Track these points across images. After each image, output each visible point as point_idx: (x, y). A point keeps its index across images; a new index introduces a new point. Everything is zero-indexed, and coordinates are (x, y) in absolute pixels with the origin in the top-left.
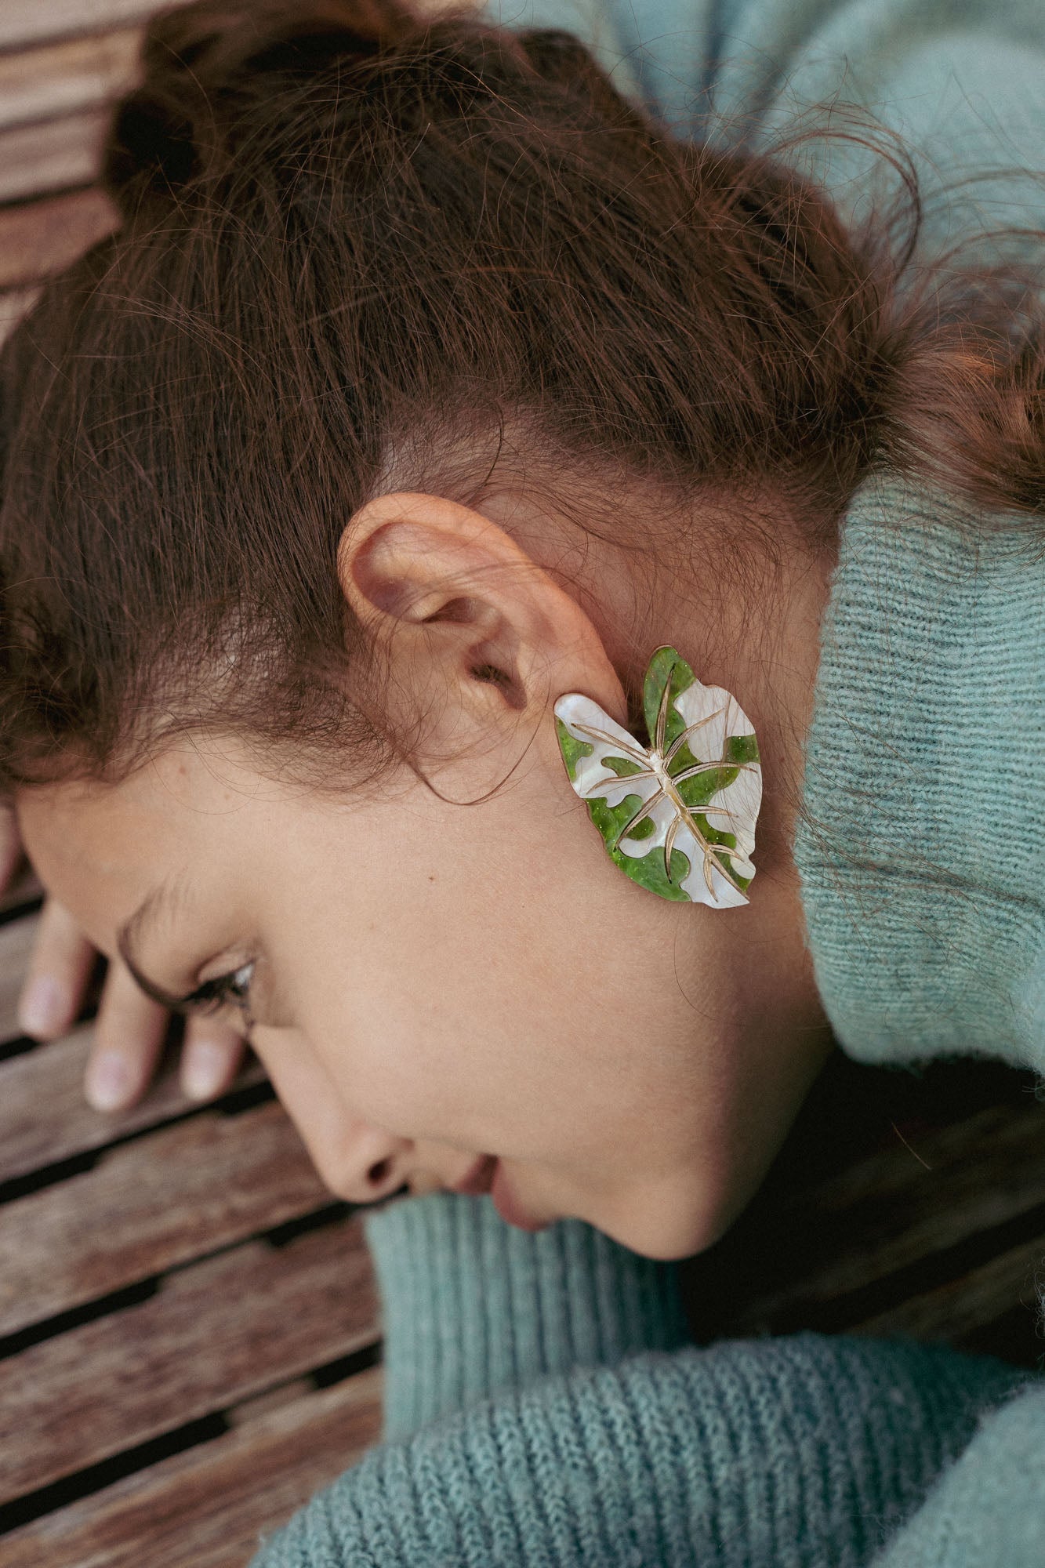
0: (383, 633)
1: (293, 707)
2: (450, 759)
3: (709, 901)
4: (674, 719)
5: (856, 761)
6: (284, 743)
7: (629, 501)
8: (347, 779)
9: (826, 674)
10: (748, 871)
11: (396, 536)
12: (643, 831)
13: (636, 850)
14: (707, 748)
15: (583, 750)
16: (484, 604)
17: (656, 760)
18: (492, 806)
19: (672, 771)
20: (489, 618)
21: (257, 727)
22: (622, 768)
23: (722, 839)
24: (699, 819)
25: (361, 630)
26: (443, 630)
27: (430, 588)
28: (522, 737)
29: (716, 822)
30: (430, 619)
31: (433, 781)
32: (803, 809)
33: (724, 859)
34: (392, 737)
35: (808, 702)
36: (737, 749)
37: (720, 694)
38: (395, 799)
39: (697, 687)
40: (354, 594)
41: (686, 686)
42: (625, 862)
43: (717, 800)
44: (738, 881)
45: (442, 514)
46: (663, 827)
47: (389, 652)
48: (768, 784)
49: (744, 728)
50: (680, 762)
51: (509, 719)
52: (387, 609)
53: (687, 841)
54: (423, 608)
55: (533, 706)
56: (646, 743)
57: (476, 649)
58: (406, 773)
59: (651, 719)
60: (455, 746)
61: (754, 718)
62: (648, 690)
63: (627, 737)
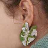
0: (20, 7)
1: (10, 6)
2: (16, 19)
3: (23, 44)
4: (32, 30)
5: (41, 44)
6: (7, 8)
7: (43, 14)
8: (9, 14)
9: (44, 37)
10: (27, 44)
11: (26, 2)
12: (24, 35)
13: (22, 36)
14: (33, 34)
15: (25, 27)
16: (28, 12)
17: (29, 32)
18: (16, 25)
19: (29, 33)
20: (27, 13)
21: (6, 5)
22: (26, 30)
23: (28, 41)
24: (28, 38)
25: (19, 6)
26: (24, 11)
27: (25, 7)
28: (22, 22)
29: (28, 39)
30: (24, 9)
31: (14, 20)
32: (35, 44)
33: (27, 42)
34: (14, 14)
35: (41, 37)
36: (34, 36)
37: (37, 32)
38: (10, 18)
39: (36, 30)
40: (20, 3)
41: (35, 29)
42: (20, 36)
43: (30, 38)
44: (26, 44)
45: (31, 4)
46: (25, 36)
47: (19, 9)
48: (34, 40)
49: (36, 35)
50: (30, 33)
51: (22, 20)
52: (21, 6)
53: (26, 39)
54: (24, 8)
55: (24, 21)
56: (29, 30)
57: (24, 14)
58: (12, 17)
59: (31, 29)
60: (17, 19)
61: (37, 35)
62: (32, 27)
63: (28, 29)
